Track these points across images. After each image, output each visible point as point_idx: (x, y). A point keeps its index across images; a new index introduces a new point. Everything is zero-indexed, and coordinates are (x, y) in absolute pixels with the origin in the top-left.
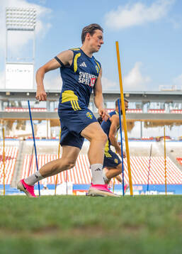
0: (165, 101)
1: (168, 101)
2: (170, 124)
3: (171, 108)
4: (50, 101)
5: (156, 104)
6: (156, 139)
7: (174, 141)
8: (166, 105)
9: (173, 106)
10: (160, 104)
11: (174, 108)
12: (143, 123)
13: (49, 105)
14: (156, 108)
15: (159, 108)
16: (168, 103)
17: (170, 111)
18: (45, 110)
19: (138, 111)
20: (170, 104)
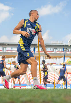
0: (53, 48)
1: (55, 47)
2: (56, 58)
3: (56, 51)
4: (4, 47)
5: (50, 49)
6: (50, 64)
7: (58, 65)
8: (54, 49)
9: (57, 50)
10: (51, 49)
11: (58, 51)
12: (44, 57)
13: (3, 49)
14: (50, 51)
15: (51, 50)
16: (55, 48)
17: (56, 52)
18: (2, 51)
19: (42, 52)
20: (56, 49)
